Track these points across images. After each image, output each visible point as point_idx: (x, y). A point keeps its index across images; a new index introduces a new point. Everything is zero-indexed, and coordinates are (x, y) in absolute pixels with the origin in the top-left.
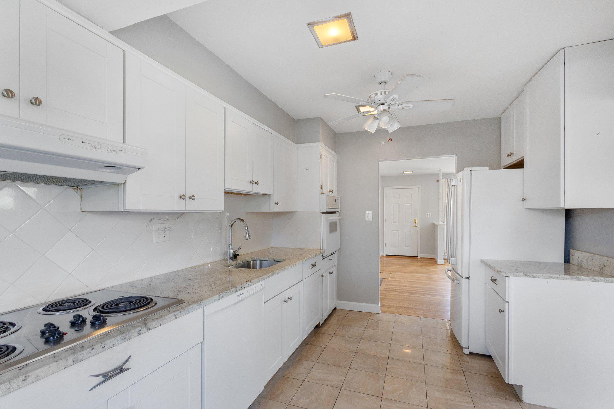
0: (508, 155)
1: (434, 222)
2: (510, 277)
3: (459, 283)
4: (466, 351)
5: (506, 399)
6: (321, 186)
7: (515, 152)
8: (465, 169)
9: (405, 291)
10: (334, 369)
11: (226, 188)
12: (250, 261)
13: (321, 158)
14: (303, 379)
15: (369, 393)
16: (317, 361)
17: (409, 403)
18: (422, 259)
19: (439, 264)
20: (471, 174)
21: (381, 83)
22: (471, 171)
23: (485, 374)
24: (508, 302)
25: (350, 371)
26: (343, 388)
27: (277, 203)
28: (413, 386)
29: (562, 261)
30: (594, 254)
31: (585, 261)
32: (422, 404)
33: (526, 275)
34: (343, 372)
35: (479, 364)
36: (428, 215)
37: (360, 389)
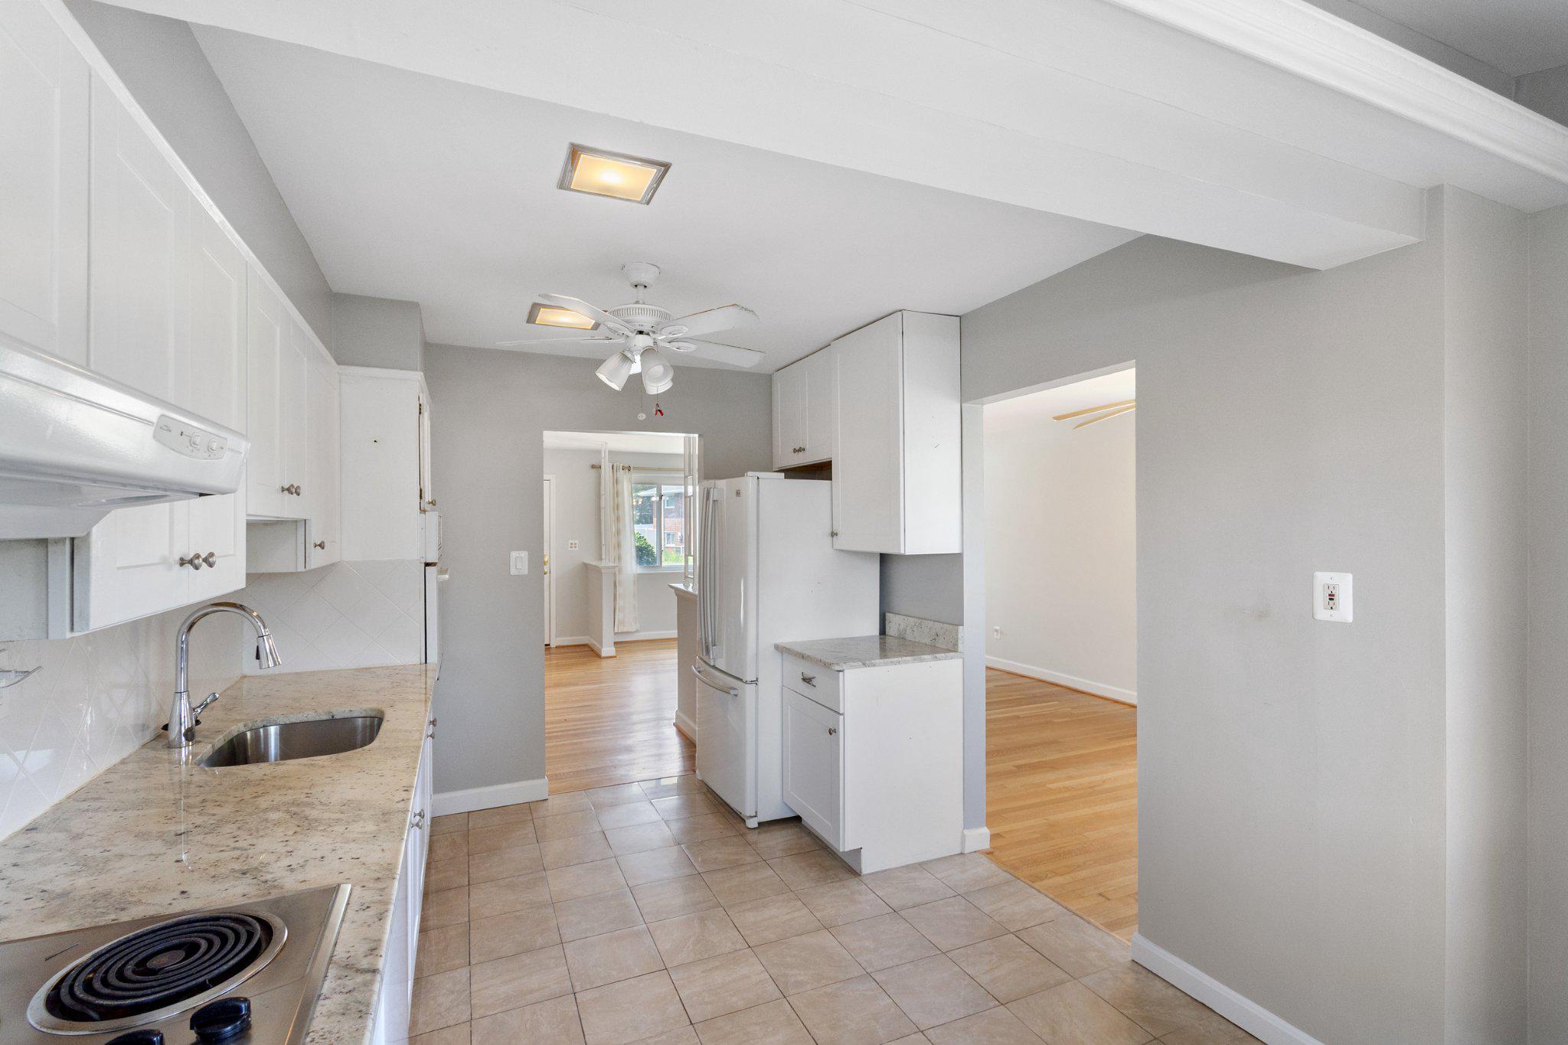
0: (795, 451)
1: (585, 562)
2: (846, 671)
3: (736, 695)
4: (752, 823)
5: (840, 880)
6: (421, 490)
7: (807, 447)
8: (750, 473)
9: (570, 733)
10: (528, 961)
11: (250, 515)
12: (244, 734)
13: (420, 413)
14: (466, 1017)
15: (637, 972)
16: (473, 962)
17: (717, 954)
18: (562, 651)
19: (604, 658)
20: (758, 482)
21: (636, 286)
22: (758, 478)
23: (796, 851)
24: (842, 714)
25: (569, 948)
26: (577, 989)
27: (322, 546)
28: (706, 922)
29: (877, 632)
30: (922, 619)
31: (909, 631)
32: (738, 947)
33: (864, 664)
34: (553, 958)
35: (779, 839)
36: (572, 544)
37: (614, 973)
